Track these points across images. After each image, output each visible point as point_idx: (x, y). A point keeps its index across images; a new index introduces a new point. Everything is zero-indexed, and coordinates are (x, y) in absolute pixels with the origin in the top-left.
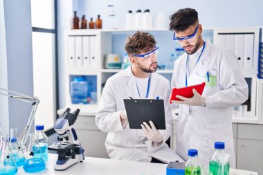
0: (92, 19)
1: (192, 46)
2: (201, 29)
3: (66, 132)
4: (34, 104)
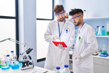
3: (25, 56)
4: (25, 46)
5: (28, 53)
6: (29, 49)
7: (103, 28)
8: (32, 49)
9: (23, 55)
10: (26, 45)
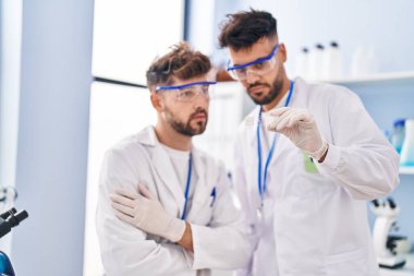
8: (24, 214)
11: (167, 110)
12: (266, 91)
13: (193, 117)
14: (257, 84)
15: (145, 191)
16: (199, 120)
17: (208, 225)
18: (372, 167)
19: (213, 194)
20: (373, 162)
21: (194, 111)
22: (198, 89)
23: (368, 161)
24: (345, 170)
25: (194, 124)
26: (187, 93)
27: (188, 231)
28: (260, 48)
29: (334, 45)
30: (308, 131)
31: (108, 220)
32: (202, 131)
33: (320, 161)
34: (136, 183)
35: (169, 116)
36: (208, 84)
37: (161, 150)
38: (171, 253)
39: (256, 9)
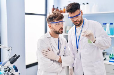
0: (61, 9)
1: (79, 21)
2: (82, 13)
3: (8, 67)
4: (8, 50)
5: (12, 63)
6: (14, 56)
7: (111, 25)
8: (19, 56)
9: (5, 65)
10: (10, 48)
11: (53, 28)
12: (79, 23)
13: (60, 30)
14: (76, 21)
15: (49, 49)
16: (61, 30)
17: (63, 56)
18: (105, 43)
19: (65, 48)
20: (106, 41)
21: (60, 28)
22: (61, 23)
23: (105, 41)
24: (100, 44)
25: (60, 32)
26: (58, 24)
27: (60, 58)
28: (77, 12)
29: (88, 3)
30: (91, 36)
31: (41, 57)
32: (62, 33)
33: (94, 42)
34: (47, 47)
35: (54, 30)
36: (63, 21)
37: (52, 38)
38: (57, 64)
39: (75, 2)
